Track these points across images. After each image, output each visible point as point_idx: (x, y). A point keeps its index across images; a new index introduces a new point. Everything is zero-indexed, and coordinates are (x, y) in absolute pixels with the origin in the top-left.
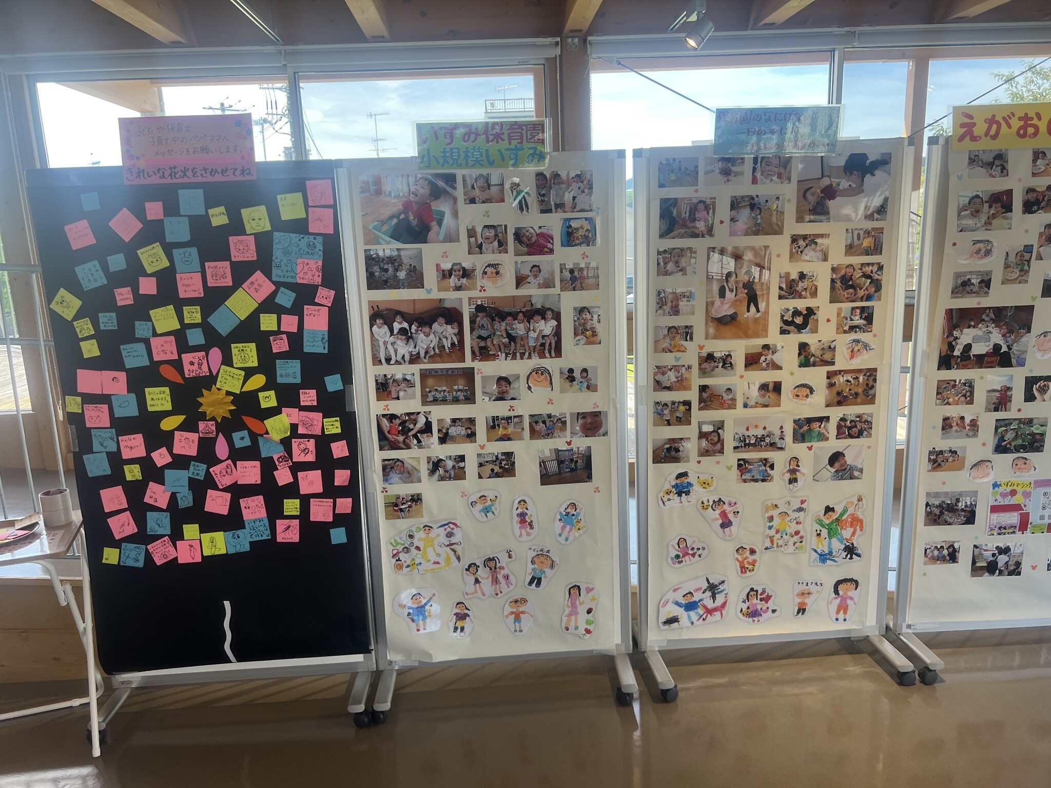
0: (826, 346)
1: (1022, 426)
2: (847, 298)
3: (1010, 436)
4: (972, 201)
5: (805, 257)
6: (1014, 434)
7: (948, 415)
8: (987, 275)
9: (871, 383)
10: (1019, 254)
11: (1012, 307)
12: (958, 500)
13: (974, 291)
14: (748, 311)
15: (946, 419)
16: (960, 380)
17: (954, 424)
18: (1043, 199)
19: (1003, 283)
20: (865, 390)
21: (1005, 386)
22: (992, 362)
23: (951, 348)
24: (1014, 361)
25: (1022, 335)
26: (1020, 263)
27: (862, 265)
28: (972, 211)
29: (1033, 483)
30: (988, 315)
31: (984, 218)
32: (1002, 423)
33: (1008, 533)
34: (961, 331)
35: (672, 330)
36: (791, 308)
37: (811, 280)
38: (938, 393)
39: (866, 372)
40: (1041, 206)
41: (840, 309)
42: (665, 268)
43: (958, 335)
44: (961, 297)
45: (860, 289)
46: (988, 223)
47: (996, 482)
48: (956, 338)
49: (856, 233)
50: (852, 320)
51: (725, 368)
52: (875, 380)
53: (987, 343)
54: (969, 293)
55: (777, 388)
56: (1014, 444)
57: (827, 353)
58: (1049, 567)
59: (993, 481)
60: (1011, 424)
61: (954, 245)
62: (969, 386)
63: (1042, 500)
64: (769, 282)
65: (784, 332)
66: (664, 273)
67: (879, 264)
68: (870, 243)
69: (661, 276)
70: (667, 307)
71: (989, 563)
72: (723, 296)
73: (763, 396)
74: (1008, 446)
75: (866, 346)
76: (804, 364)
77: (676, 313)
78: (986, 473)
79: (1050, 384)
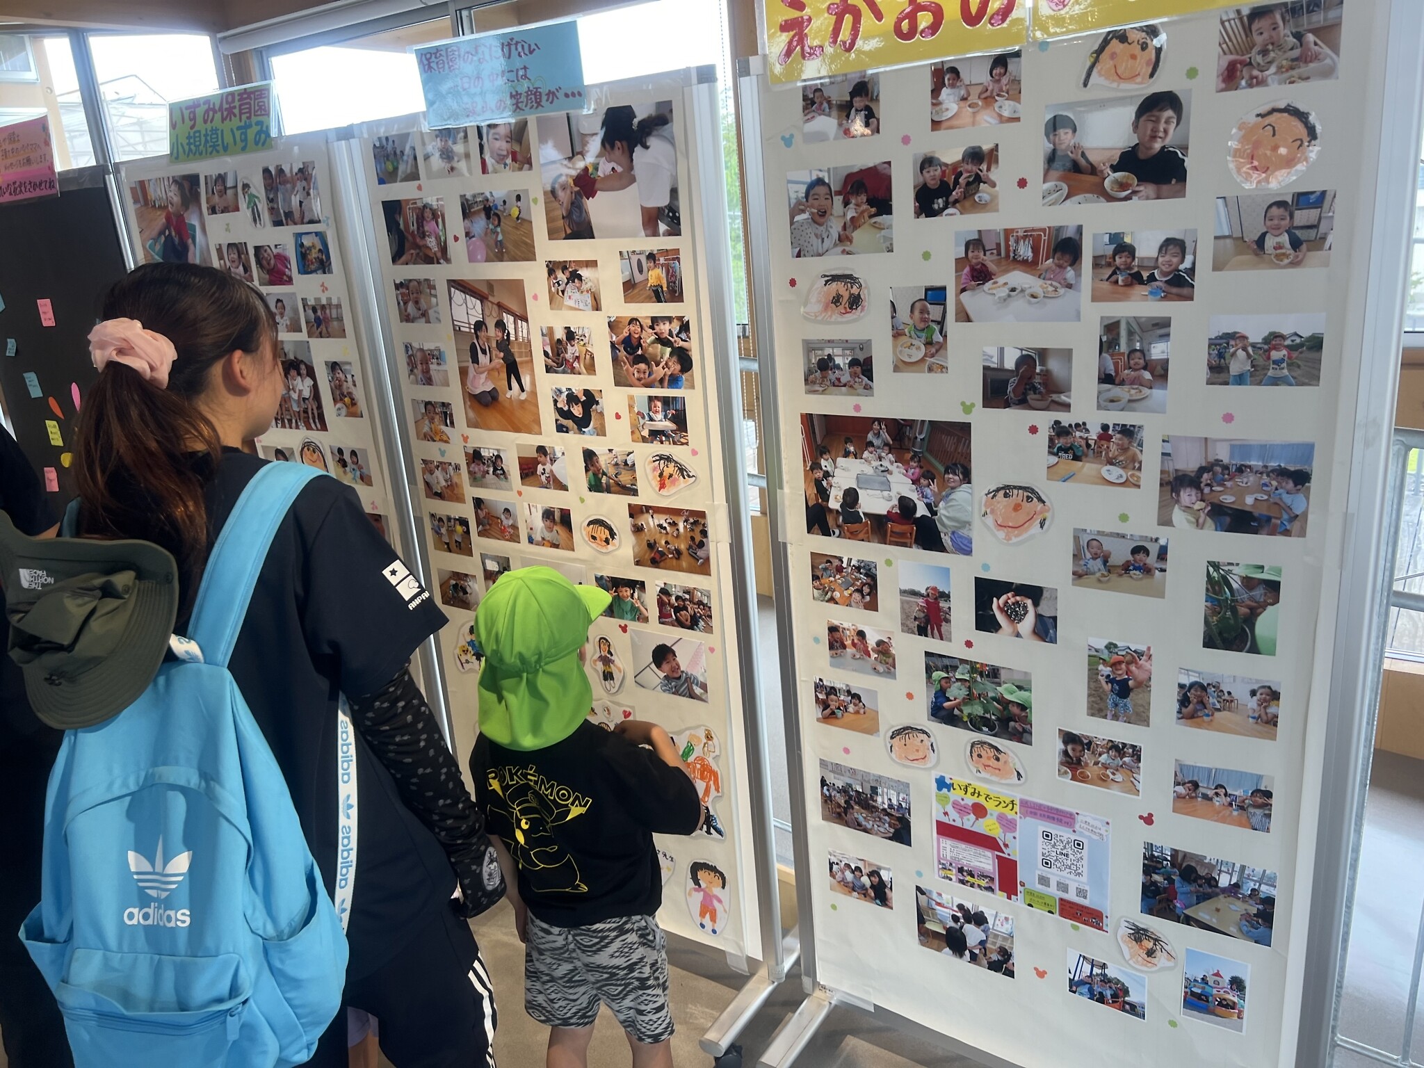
0: (620, 459)
1: (979, 679)
2: (639, 379)
3: (956, 692)
4: (812, 192)
5: (568, 302)
6: (964, 692)
7: (836, 623)
8: (861, 349)
9: (698, 538)
10: (918, 305)
11: (923, 422)
12: (874, 790)
13: (843, 380)
14: (510, 388)
15: (833, 629)
16: (850, 560)
17: (848, 643)
18: (956, 182)
19: (896, 369)
20: (690, 547)
21: (935, 589)
22: (902, 535)
23: (823, 493)
24: (946, 540)
25: (952, 485)
26: (922, 325)
27: (655, 320)
28: (812, 214)
29: (1017, 802)
30: (878, 435)
31: (835, 227)
32: (939, 663)
33: (979, 886)
34: (835, 461)
35: (429, 407)
36: (564, 390)
37: (582, 343)
38: (815, 578)
39: (688, 517)
40: (951, 199)
41: (631, 398)
42: (406, 310)
43: (829, 469)
44: (823, 392)
45: (657, 365)
46: (844, 239)
47: (942, 778)
48: (827, 475)
49: (634, 259)
50: (651, 419)
51: (497, 476)
52: (704, 533)
53: (886, 493)
54: (834, 386)
55: (565, 519)
56: (967, 710)
57: (623, 472)
58: (1074, 985)
59: (936, 774)
60: (955, 668)
61: (793, 283)
62: (866, 575)
63: (1041, 846)
64: (529, 341)
65: (561, 428)
66: (406, 318)
67: (680, 318)
68: (659, 278)
69: (404, 323)
70: (418, 371)
71: (950, 930)
72: (475, 360)
73: (550, 529)
74: (956, 712)
75: (682, 470)
76: (596, 486)
77: (429, 381)
78: (921, 755)
79: (1029, 602)
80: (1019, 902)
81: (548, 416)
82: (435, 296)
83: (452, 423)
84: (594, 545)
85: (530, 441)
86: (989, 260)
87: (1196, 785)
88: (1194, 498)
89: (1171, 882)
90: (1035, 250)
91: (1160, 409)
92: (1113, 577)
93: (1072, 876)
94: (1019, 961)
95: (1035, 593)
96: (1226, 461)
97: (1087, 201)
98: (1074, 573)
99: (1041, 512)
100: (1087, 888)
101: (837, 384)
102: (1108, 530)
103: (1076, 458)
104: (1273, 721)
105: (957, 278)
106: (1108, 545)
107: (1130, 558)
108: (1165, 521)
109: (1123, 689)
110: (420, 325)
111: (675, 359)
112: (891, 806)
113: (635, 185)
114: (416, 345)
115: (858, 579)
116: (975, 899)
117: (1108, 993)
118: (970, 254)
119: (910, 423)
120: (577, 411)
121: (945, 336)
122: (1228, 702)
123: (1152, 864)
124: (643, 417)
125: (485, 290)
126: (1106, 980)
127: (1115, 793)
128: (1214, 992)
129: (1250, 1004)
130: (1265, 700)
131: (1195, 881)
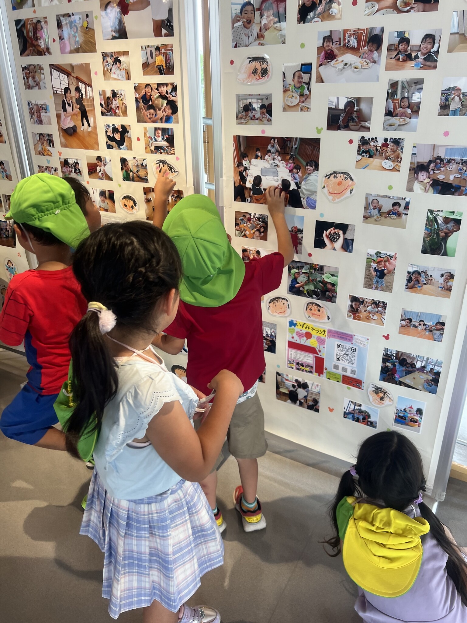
0: (139, 163)
1: (313, 272)
2: (150, 118)
3: (302, 279)
4: (244, 9)
5: (113, 76)
6: (306, 279)
8: (267, 99)
10: (297, 74)
11: (297, 138)
13: (257, 116)
14: (83, 125)
16: (255, 214)
17: (251, 256)
18: (320, 3)
19: (284, 110)
21: (296, 227)
23: (243, 179)
24: (304, 202)
25: (309, 172)
26: (298, 85)
27: (159, 85)
28: (244, 22)
29: (326, 331)
30: (273, 146)
31: (256, 30)
33: (306, 371)
34: (250, 161)
35: (41, 136)
36: (111, 125)
37: (120, 99)
39: (174, 193)
40: (317, 13)
41: (145, 129)
42: (28, 83)
43: (247, 166)
44: (246, 123)
45: (160, 110)
46: (260, 36)
47: (292, 321)
48: (246, 169)
49: (149, 50)
50: (156, 140)
51: (76, 173)
53: (275, 178)
54: (252, 119)
55: (111, 196)
56: (306, 288)
57: (141, 170)
58: (346, 415)
59: (289, 319)
60: (302, 267)
61: (232, 62)
62: (263, 222)
63: (336, 351)
64: (93, 98)
65: (109, 147)
66: (28, 87)
67: (172, 84)
68: (161, 61)
69: (27, 90)
70: (35, 117)
71: (291, 392)
72: (65, 110)
73: (103, 201)
74: (301, 289)
75: (171, 168)
76: (127, 178)
77: (40, 122)
78: (283, 310)
79: (341, 232)
80: (324, 377)
81: (102, 140)
82: (43, 74)
83: (53, 145)
84: (126, 210)
85: (93, 154)
86: (334, 48)
87: (410, 320)
88: (425, 177)
89: (395, 366)
90: (359, 42)
91: (414, 130)
92: (383, 218)
93: (349, 364)
94: (322, 405)
95: (344, 227)
96: (443, 157)
97: (387, 13)
98: (364, 217)
99: (351, 186)
100: (356, 370)
101: (254, 118)
102: (382, 194)
103: (371, 156)
104: (449, 289)
105: (318, 58)
106: (382, 202)
107: (392, 208)
108: (410, 189)
109: (381, 274)
110: (36, 90)
111: (169, 106)
112: (267, 335)
113: (149, 7)
114: (33, 102)
115: (258, 224)
116: (303, 377)
117: (361, 417)
118: (325, 44)
119: (290, 139)
120: (118, 137)
121: (310, 91)
122: (430, 280)
123: (386, 358)
124: (152, 140)
125: (69, 70)
126: (361, 411)
127: (373, 324)
128: (409, 415)
129: (424, 420)
130: (447, 279)
131: (405, 365)
